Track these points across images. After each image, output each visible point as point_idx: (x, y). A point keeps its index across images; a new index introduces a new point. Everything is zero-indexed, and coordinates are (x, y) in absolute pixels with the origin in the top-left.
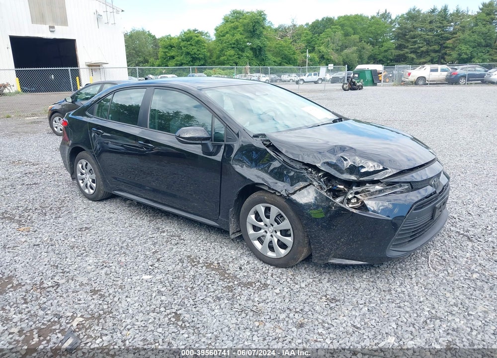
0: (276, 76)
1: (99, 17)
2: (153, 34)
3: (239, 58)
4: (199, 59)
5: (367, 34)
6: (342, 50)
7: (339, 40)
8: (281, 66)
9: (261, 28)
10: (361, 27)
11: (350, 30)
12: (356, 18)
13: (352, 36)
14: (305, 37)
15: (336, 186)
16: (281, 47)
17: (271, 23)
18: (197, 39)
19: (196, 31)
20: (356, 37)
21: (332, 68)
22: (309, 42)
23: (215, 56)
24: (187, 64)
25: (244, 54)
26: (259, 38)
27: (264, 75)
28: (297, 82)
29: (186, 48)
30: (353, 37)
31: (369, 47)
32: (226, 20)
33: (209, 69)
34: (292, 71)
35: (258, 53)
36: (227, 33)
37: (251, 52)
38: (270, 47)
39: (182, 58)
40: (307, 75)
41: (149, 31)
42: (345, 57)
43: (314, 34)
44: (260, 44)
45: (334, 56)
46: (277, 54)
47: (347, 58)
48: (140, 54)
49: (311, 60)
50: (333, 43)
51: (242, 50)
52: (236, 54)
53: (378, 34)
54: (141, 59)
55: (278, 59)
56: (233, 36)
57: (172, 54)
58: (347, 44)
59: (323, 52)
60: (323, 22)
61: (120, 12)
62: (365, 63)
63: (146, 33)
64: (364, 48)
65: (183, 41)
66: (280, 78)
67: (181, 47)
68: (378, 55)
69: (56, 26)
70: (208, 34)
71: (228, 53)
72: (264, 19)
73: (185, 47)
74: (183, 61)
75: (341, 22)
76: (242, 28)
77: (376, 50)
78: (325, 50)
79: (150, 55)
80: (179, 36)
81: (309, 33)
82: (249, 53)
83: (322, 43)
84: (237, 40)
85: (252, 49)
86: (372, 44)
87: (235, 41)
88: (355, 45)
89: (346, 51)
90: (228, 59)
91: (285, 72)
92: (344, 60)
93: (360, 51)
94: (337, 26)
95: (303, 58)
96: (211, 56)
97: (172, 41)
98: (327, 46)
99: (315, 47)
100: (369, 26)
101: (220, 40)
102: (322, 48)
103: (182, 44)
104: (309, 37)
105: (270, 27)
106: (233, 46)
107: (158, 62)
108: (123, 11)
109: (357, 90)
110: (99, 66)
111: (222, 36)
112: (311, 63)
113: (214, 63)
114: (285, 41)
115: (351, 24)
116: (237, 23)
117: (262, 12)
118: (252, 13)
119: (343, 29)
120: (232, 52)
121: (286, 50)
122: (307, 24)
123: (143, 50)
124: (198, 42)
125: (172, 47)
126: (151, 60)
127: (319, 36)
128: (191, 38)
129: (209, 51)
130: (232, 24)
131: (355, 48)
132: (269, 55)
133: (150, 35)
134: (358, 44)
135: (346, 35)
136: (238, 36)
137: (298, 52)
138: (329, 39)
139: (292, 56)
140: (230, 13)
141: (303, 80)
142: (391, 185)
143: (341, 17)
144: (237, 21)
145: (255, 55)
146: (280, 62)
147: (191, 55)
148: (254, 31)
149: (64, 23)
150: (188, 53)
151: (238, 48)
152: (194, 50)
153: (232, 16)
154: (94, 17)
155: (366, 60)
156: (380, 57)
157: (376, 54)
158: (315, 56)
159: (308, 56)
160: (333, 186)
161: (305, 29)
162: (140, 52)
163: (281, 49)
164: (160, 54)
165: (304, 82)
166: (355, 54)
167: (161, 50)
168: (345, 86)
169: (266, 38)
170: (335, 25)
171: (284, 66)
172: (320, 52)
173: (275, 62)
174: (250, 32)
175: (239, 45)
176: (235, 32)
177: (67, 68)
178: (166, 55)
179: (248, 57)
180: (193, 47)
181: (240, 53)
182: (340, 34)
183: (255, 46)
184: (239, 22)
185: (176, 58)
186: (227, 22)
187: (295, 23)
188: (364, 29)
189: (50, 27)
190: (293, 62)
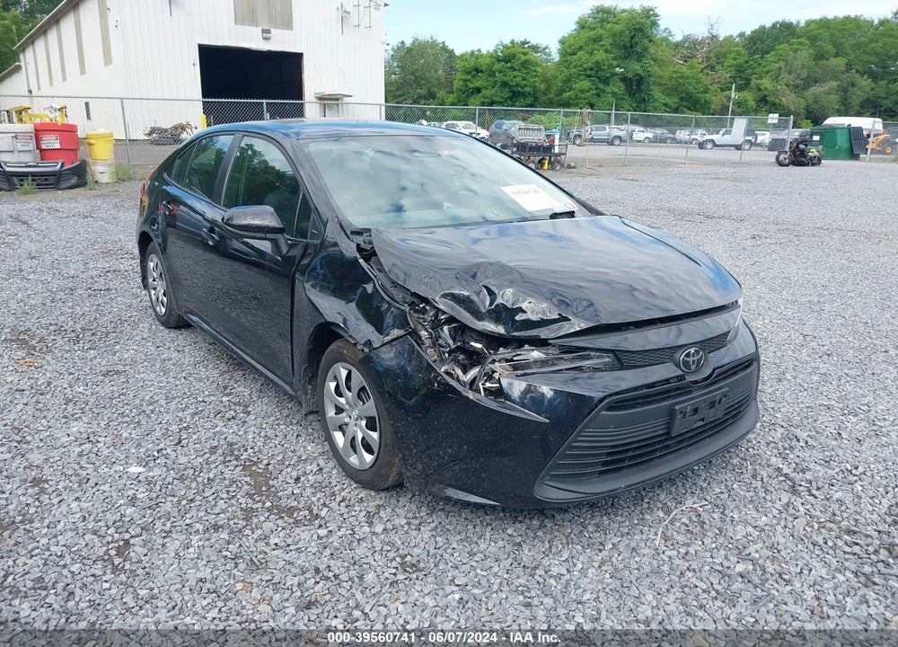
0: (666, 132)
1: (344, 16)
2: (450, 48)
3: (598, 95)
4: (525, 95)
5: (865, 57)
6: (806, 87)
7: (803, 67)
8: (677, 113)
9: (646, 41)
10: (853, 42)
11: (830, 48)
12: (845, 25)
13: (832, 59)
14: (735, 59)
15: (468, 343)
16: (680, 77)
17: (670, 32)
18: (523, 58)
19: (526, 44)
20: (840, 62)
21: (776, 121)
22: (740, 70)
23: (554, 90)
24: (501, 104)
25: (608, 89)
26: (639, 60)
27: (642, 129)
28: (701, 146)
29: (502, 74)
30: (833, 61)
31: (865, 83)
32: (582, 25)
33: (540, 113)
34: (698, 125)
35: (634, 87)
36: (581, 48)
37: (621, 84)
38: (660, 77)
39: (493, 91)
40: (721, 132)
41: (444, 43)
42: (811, 102)
43: (752, 54)
44: (640, 72)
45: (789, 99)
46: (672, 90)
47: (816, 102)
48: (423, 82)
49: (739, 104)
50: (790, 73)
51: (606, 81)
52: (594, 87)
53: (890, 57)
54: (423, 92)
55: (673, 101)
56: (591, 54)
57: (478, 84)
58: (819, 76)
59: (766, 89)
60: (774, 32)
61: (382, 8)
62: (851, 113)
63: (438, 45)
64: (853, 85)
65: (499, 61)
66: (672, 136)
67: (494, 72)
68: (885, 98)
69: (272, 30)
70: (547, 50)
71: (578, 86)
72: (655, 24)
73: (500, 72)
74: (494, 98)
75: (811, 31)
76: (610, 41)
77: (881, 88)
78: (770, 87)
79: (439, 84)
80: (491, 51)
81: (743, 51)
82: (617, 87)
83: (767, 73)
84: (597, 63)
85: (624, 79)
86: (874, 76)
87: (593, 64)
88: (835, 78)
89: (814, 90)
90: (577, 96)
91: (685, 124)
92: (808, 106)
93: (845, 90)
94: (802, 40)
95: (725, 100)
96: (548, 89)
97: (480, 60)
98: (776, 79)
99: (751, 80)
100: (872, 41)
101: (567, 61)
102: (766, 83)
103: (496, 67)
104: (741, 60)
105: (666, 39)
106: (588, 72)
107: (451, 98)
108: (386, 5)
109: (808, 165)
110: (337, 100)
111: (571, 54)
112: (738, 110)
113: (551, 104)
114: (692, 67)
115: (832, 36)
116: (601, 31)
117: (652, 10)
118: (632, 11)
119: (813, 46)
120: (586, 84)
121: (689, 84)
122: (742, 35)
123: (427, 74)
124: (525, 64)
125: (478, 71)
126: (441, 93)
127: (761, 58)
128: (514, 56)
129: (546, 80)
130: (592, 33)
131: (834, 84)
132: (657, 93)
133: (445, 49)
134: (841, 76)
135: (820, 57)
136: (600, 55)
137: (715, 87)
138: (782, 64)
139: (700, 96)
140: (590, 12)
141: (712, 141)
142: (571, 352)
143: (813, 22)
144: (601, 27)
145: (630, 92)
146: (676, 106)
147: (510, 87)
148: (631, 47)
149: (287, 24)
150: (505, 84)
151: (598, 78)
152: (516, 78)
153: (594, 18)
154: (337, 15)
155: (857, 108)
156: (888, 103)
157: (879, 97)
158: (749, 97)
159: (733, 96)
160: (464, 341)
161: (737, 45)
162: (422, 79)
163: (680, 81)
164: (457, 84)
165: (715, 145)
166: (832, 96)
167: (459, 76)
168: (782, 157)
169: (654, 60)
170: (799, 37)
171: (684, 113)
172: (760, 90)
173: (666, 105)
174: (625, 47)
175: (600, 73)
176: (596, 46)
177: (261, 101)
178: (467, 86)
179: (614, 94)
180: (515, 73)
181: (601, 86)
182: (805, 55)
183: (630, 75)
184: (605, 29)
185: (484, 92)
186: (583, 27)
187: (714, 33)
188: (858, 46)
189: (264, 31)
190: (702, 108)
